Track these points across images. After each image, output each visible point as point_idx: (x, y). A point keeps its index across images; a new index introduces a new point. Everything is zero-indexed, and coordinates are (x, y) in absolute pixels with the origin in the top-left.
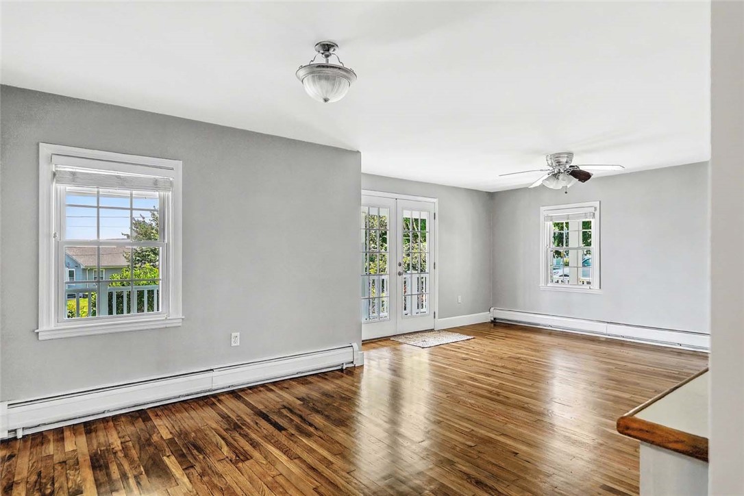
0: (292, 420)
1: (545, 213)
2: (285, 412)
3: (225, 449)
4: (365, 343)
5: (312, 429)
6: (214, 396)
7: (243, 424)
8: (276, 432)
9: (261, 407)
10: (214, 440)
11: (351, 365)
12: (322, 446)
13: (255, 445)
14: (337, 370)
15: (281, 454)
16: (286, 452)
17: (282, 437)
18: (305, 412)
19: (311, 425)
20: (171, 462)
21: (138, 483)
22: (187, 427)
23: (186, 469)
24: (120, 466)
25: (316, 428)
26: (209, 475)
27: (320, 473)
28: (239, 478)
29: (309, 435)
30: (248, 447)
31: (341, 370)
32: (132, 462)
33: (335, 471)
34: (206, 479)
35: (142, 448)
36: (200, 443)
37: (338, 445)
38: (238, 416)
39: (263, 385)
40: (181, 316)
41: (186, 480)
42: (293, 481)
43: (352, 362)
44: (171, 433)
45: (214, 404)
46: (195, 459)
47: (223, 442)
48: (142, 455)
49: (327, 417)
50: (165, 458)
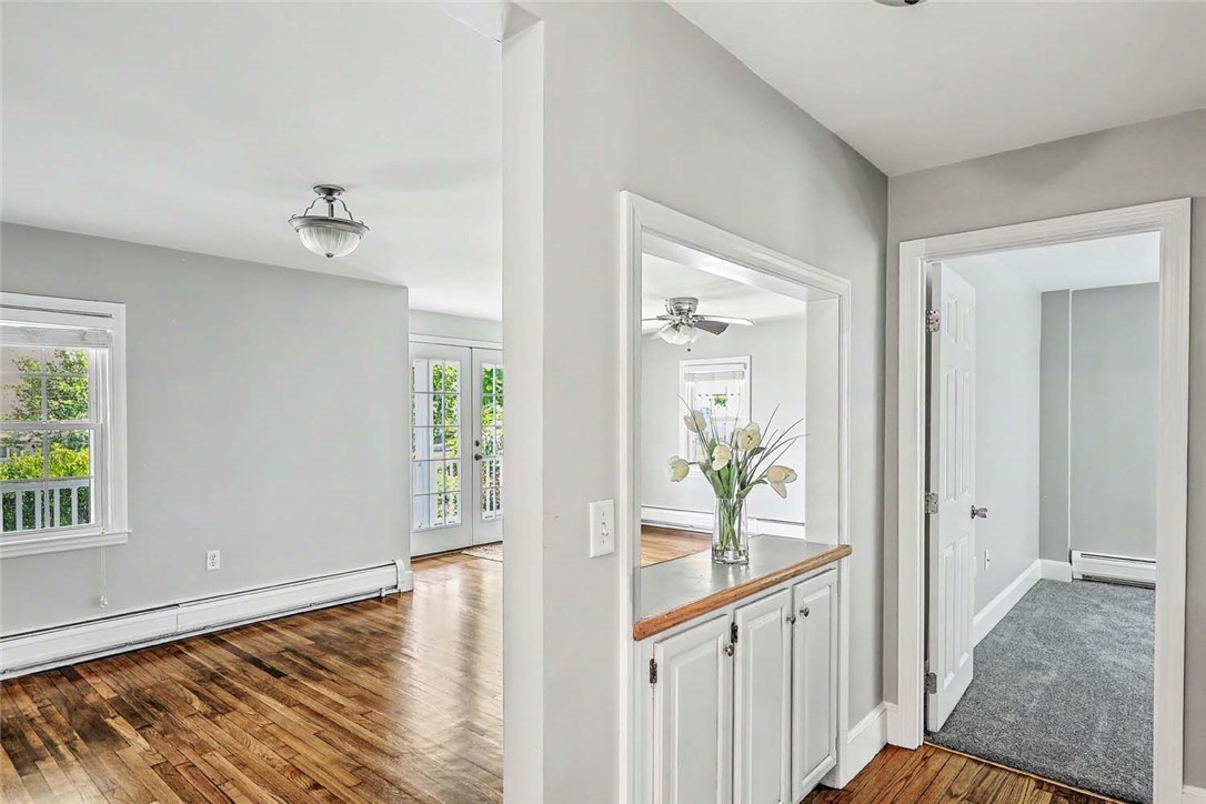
0: (295, 664)
1: (687, 370)
2: (287, 655)
3: (197, 704)
4: (416, 560)
5: (322, 672)
6: (180, 642)
7: (226, 674)
8: (272, 679)
9: (251, 652)
10: (181, 694)
11: (395, 591)
12: (335, 690)
13: (239, 695)
14: (372, 598)
15: (277, 703)
16: (283, 700)
17: (280, 685)
18: (315, 653)
19: (322, 668)
20: (120, 725)
21: (73, 750)
22: (139, 683)
23: (142, 728)
24: (40, 733)
25: (328, 671)
26: (173, 732)
27: (326, 718)
28: (217, 732)
29: (318, 679)
30: (230, 699)
31: (379, 598)
32: (59, 729)
33: (347, 715)
34: (168, 737)
35: (72, 711)
36: (160, 700)
37: (356, 687)
38: (217, 664)
39: (258, 624)
40: (126, 529)
41: (141, 740)
42: (289, 728)
43: (396, 587)
44: (115, 691)
45: (180, 652)
46: (153, 716)
47: (193, 696)
48: (74, 719)
49: (346, 658)
50: (109, 721)
